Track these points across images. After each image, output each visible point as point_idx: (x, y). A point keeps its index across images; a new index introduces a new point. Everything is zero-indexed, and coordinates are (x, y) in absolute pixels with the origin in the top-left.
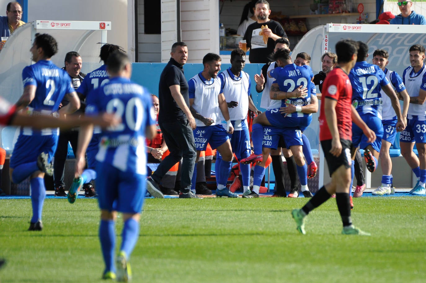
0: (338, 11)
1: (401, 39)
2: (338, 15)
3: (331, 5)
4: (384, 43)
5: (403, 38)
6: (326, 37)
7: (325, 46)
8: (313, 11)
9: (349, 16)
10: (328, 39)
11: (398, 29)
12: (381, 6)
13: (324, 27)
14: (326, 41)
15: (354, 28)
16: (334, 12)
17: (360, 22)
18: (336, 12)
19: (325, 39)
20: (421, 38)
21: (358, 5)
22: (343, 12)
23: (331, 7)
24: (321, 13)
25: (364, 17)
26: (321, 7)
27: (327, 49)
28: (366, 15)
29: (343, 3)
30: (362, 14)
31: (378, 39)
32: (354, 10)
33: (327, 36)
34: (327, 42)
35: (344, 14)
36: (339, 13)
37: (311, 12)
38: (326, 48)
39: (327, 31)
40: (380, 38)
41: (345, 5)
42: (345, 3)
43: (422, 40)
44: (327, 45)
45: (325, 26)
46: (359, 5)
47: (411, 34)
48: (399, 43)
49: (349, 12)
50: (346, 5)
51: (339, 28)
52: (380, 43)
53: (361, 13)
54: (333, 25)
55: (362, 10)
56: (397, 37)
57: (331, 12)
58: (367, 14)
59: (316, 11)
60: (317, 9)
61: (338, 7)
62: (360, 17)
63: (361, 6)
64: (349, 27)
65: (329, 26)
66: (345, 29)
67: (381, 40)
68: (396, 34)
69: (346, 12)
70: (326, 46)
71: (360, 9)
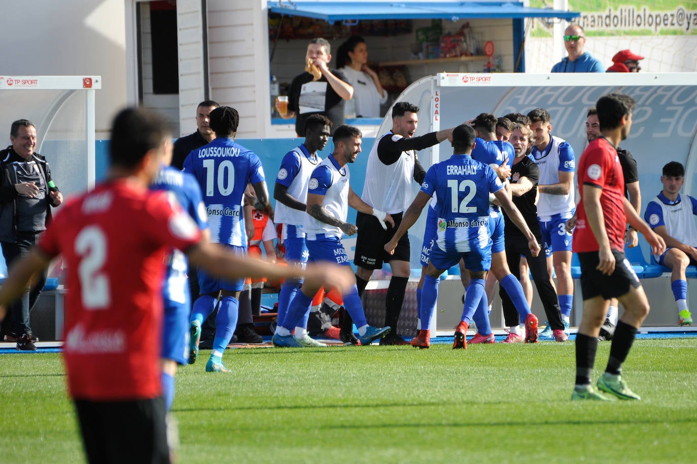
0: (454, 54)
1: (553, 95)
2: (455, 59)
3: (443, 45)
4: (526, 103)
5: (556, 94)
6: (437, 95)
7: (435, 109)
8: (416, 53)
9: (472, 61)
10: (439, 97)
11: (548, 80)
12: (521, 44)
13: (432, 78)
14: (437, 100)
15: (479, 80)
16: (448, 56)
17: (488, 70)
18: (451, 55)
19: (435, 97)
20: (584, 94)
21: (485, 44)
22: (461, 55)
23: (443, 48)
24: (427, 57)
25: (494, 62)
26: (427, 47)
27: (438, 113)
28: (497, 58)
29: (461, 41)
30: (491, 58)
31: (517, 97)
32: (479, 52)
33: (438, 93)
34: (439, 102)
35: (464, 58)
36: (456, 56)
37: (413, 56)
38: (437, 111)
39: (438, 85)
40: (521, 94)
41: (465, 44)
42: (465, 41)
43: (586, 96)
44: (439, 106)
45: (435, 77)
47: (569, 87)
48: (550, 102)
49: (472, 55)
50: (466, 44)
51: (456, 80)
52: (521, 102)
53: (489, 56)
54: (447, 75)
55: (491, 51)
56: (547, 93)
57: (442, 55)
58: (500, 57)
59: (420, 55)
60: (421, 50)
61: (454, 47)
62: (489, 63)
63: (489, 45)
64: (472, 79)
65: (441, 77)
66: (465, 82)
67: (522, 97)
68: (545, 88)
69: (466, 55)
70: (437, 107)
71: (488, 50)
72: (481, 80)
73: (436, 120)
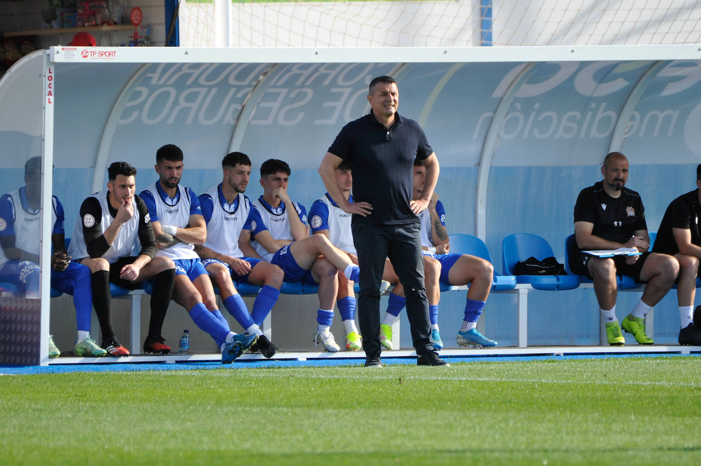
0: (94, 23)
1: (193, 74)
2: (95, 29)
3: (80, 11)
4: (161, 82)
5: (197, 72)
6: (50, 73)
7: (48, 90)
9: (116, 31)
10: (53, 75)
11: (186, 55)
12: (174, 12)
13: (45, 53)
14: (50, 78)
15: (102, 55)
16: (86, 24)
17: (136, 44)
18: (90, 24)
19: (48, 75)
20: (230, 73)
21: (131, 10)
22: (103, 24)
23: (81, 15)
24: (63, 27)
25: (142, 32)
26: (62, 14)
27: (51, 95)
28: (146, 28)
29: (103, 7)
30: (138, 27)
31: (149, 75)
32: (125, 20)
33: (52, 70)
34: (52, 82)
35: (105, 28)
36: (96, 25)
37: (45, 24)
38: (50, 92)
39: (51, 61)
40: (154, 72)
41: (107, 11)
42: (107, 7)
44: (52, 86)
45: (47, 51)
46: (133, 10)
47: (212, 64)
48: (189, 82)
49: (115, 23)
50: (109, 10)
51: (73, 55)
52: (154, 82)
53: (136, 25)
54: (63, 49)
55: (139, 19)
56: (185, 70)
57: (80, 24)
58: (150, 28)
59: (54, 23)
60: (55, 18)
61: (94, 14)
62: (136, 34)
63: (136, 12)
64: (94, 53)
65: (55, 51)
66: (85, 57)
67: (156, 76)
68: (184, 64)
69: (109, 24)
70: (50, 88)
71: (135, 18)
72: (104, 55)
73: (50, 102)
